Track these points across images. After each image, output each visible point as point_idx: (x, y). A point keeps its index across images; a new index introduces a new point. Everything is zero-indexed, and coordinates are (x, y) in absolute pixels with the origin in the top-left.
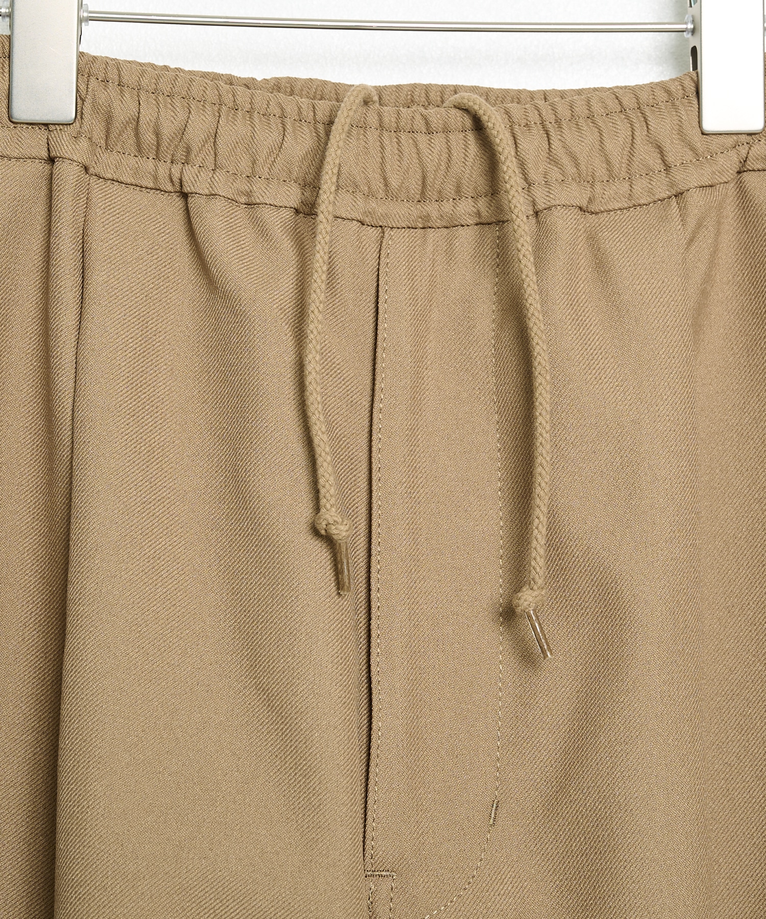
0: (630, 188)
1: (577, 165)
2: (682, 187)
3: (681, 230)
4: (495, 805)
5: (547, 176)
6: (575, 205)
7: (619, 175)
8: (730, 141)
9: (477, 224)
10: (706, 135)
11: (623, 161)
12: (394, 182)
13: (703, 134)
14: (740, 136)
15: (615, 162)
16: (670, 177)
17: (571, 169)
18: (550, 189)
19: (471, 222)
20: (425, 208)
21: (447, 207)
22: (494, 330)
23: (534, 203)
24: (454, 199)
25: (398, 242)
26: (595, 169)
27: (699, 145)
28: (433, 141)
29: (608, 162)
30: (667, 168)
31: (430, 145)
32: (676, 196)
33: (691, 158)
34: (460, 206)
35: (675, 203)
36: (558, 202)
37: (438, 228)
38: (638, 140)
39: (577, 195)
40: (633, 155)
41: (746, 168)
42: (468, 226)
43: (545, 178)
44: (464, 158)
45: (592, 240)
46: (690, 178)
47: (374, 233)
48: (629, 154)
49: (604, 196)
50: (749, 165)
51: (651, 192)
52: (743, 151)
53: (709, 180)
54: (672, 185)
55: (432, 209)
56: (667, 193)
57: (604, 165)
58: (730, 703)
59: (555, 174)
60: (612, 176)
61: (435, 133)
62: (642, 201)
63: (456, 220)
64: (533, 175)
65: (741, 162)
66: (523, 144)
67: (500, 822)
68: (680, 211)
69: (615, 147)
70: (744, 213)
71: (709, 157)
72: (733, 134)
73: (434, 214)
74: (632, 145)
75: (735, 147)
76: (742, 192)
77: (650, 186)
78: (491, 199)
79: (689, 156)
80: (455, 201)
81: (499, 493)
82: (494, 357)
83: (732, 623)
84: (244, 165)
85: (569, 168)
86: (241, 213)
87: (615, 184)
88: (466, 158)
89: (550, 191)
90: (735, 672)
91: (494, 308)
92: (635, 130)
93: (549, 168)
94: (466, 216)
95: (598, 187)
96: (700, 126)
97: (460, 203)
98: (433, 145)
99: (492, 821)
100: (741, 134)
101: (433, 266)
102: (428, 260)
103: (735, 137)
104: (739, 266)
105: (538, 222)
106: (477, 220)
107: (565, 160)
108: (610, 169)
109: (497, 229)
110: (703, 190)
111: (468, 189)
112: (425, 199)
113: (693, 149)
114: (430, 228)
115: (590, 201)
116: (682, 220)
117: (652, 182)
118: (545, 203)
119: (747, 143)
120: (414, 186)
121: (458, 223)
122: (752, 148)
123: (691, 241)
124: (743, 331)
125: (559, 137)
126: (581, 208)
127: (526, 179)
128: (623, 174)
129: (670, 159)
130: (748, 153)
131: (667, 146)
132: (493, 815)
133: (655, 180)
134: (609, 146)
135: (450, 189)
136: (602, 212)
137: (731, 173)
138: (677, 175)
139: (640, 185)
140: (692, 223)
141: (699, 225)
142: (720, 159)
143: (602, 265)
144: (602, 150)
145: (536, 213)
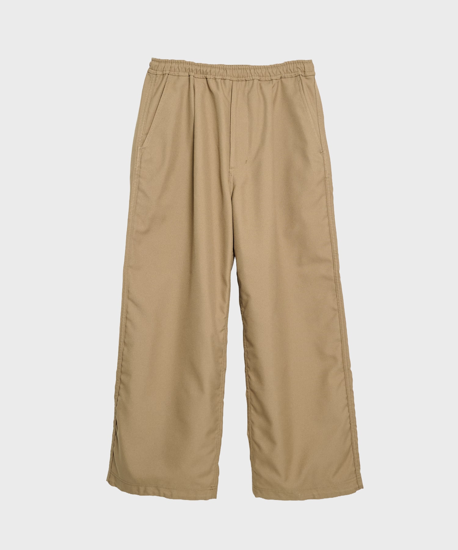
0: (265, 78)
1: (258, 74)
2: (272, 79)
6: (258, 79)
9: (245, 81)
12: (234, 75)
15: (264, 74)
17: (257, 74)
21: (241, 78)
22: (247, 95)
23: (253, 78)
25: (235, 83)
26: (261, 75)
30: (271, 76)
35: (271, 81)
36: (256, 79)
37: (240, 81)
38: (267, 72)
40: (266, 74)
45: (260, 84)
46: (274, 78)
47: (232, 82)
50: (282, 77)
51: (268, 79)
54: (271, 78)
55: (239, 79)
59: (255, 75)
64: (252, 75)
66: (251, 71)
67: (247, 163)
69: (263, 72)
70: (282, 84)
71: (276, 75)
73: (240, 79)
75: (280, 74)
76: (281, 81)
78: (247, 78)
79: (274, 75)
82: (247, 98)
84: (214, 74)
88: (244, 72)
89: (255, 77)
91: (247, 92)
92: (266, 70)
95: (261, 78)
101: (239, 86)
104: (281, 92)
108: (263, 76)
109: (248, 81)
110: (275, 80)
112: (238, 77)
113: (274, 74)
115: (260, 79)
120: (237, 75)
121: (243, 81)
122: (282, 75)
123: (273, 86)
125: (256, 71)
128: (265, 76)
129: (271, 75)
131: (270, 73)
136: (262, 81)
137: (279, 78)
138: (272, 77)
139: (267, 78)
140: (273, 84)
141: (274, 85)
142: (278, 76)
143: (261, 88)
144: (262, 73)
145: (253, 80)
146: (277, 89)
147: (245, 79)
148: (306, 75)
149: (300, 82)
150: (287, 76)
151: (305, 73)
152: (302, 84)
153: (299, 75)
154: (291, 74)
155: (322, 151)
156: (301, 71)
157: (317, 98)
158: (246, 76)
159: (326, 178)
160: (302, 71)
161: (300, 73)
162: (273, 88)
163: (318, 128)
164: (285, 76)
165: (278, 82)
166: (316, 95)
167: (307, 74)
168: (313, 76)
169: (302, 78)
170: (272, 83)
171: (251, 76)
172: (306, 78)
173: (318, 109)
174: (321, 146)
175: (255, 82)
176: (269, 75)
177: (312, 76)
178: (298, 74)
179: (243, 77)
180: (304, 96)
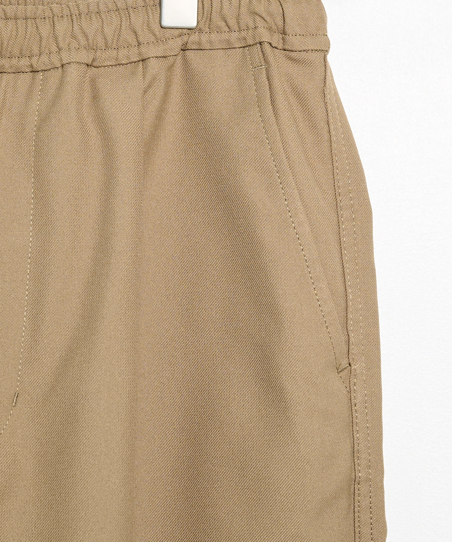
0: (117, 54)
1: (87, 40)
2: (145, 57)
3: (142, 80)
4: (16, 395)
5: (70, 46)
6: (84, 63)
7: (111, 46)
8: (177, 32)
9: (31, 72)
10: (164, 28)
11: (115, 38)
13: (162, 27)
14: (183, 30)
15: (109, 39)
16: (139, 50)
17: (83, 42)
18: (71, 52)
19: (28, 71)
20: (2, 61)
21: (14, 61)
22: (35, 131)
23: (61, 60)
24: (19, 57)
26: (98, 42)
27: (158, 33)
28: (8, 23)
29: (105, 39)
30: (139, 44)
31: (6, 25)
32: (142, 61)
33: (153, 40)
34: (22, 61)
35: (141, 65)
36: (74, 60)
37: (9, 73)
38: (123, 28)
39: (85, 57)
40: (120, 36)
41: (187, 48)
42: (27, 73)
43: (69, 46)
44: (25, 34)
45: (93, 81)
46: (151, 51)
48: (118, 35)
49: (102, 58)
50: (188, 46)
51: (128, 57)
52: (185, 38)
53: (162, 54)
54: (140, 54)
55: (6, 62)
56: (137, 58)
57: (103, 40)
58: (165, 349)
59: (74, 44)
60: (107, 47)
61: (9, 19)
62: (123, 62)
63: (19, 69)
64: (61, 45)
65: (184, 44)
66: (57, 27)
67: (18, 404)
68: (143, 69)
69: (109, 31)
70: (186, 74)
71: (165, 40)
72: (179, 28)
73: (7, 65)
74: (120, 30)
75: (181, 36)
76: (186, 63)
77: (128, 54)
78: (38, 58)
79: (153, 39)
80: (19, 58)
81: (31, 222)
82: (34, 146)
83: (168, 304)
85: (82, 41)
87: (109, 52)
88: (27, 34)
89: (71, 54)
90: (169, 331)
91: (36, 119)
92: (122, 21)
93: (72, 41)
94: (24, 67)
95: (99, 53)
96: (160, 23)
97: (21, 59)
98: (8, 25)
99: (14, 404)
100: (184, 29)
101: (5, 94)
102: (2, 90)
103: (180, 30)
105: (63, 71)
106: (30, 69)
107: (80, 37)
108: (106, 44)
109: (41, 74)
110: (158, 59)
111: (26, 52)
112: (2, 56)
113: (154, 35)
114: (5, 73)
115: (94, 60)
116: (143, 75)
117: (129, 52)
118: (67, 60)
119: (188, 34)
121: (20, 71)
122: (190, 37)
123: (149, 86)
125: (79, 23)
126: (88, 65)
127: (58, 47)
128: (114, 46)
129: (141, 39)
130: (188, 40)
131: (139, 32)
132: (15, 401)
133: (131, 51)
134: (106, 30)
135: (16, 52)
136: (100, 67)
137: (177, 50)
138: (144, 49)
139: (123, 53)
140: (149, 77)
141: (154, 79)
142: (171, 42)
143: (95, 97)
144: (103, 32)
145: (63, 66)
146: (166, 94)
147: (32, 66)
148: (287, 47)
149: (264, 72)
150: (211, 42)
151: (283, 39)
152: (268, 79)
153: (260, 43)
154: (225, 36)
155: (345, 363)
156: (270, 29)
157: (334, 139)
158: (36, 51)
159: (355, 481)
160: (274, 27)
161: (266, 37)
162: (145, 92)
163: (337, 260)
164: (199, 43)
165: (170, 68)
166: (332, 127)
167: (295, 42)
168: (320, 55)
169: (271, 59)
170: (144, 76)
171: (54, 48)
172: (291, 59)
173: (340, 184)
174: (344, 338)
175: (68, 79)
176: (131, 39)
177: (315, 54)
178: (254, 38)
179: (21, 56)
180: (275, 127)
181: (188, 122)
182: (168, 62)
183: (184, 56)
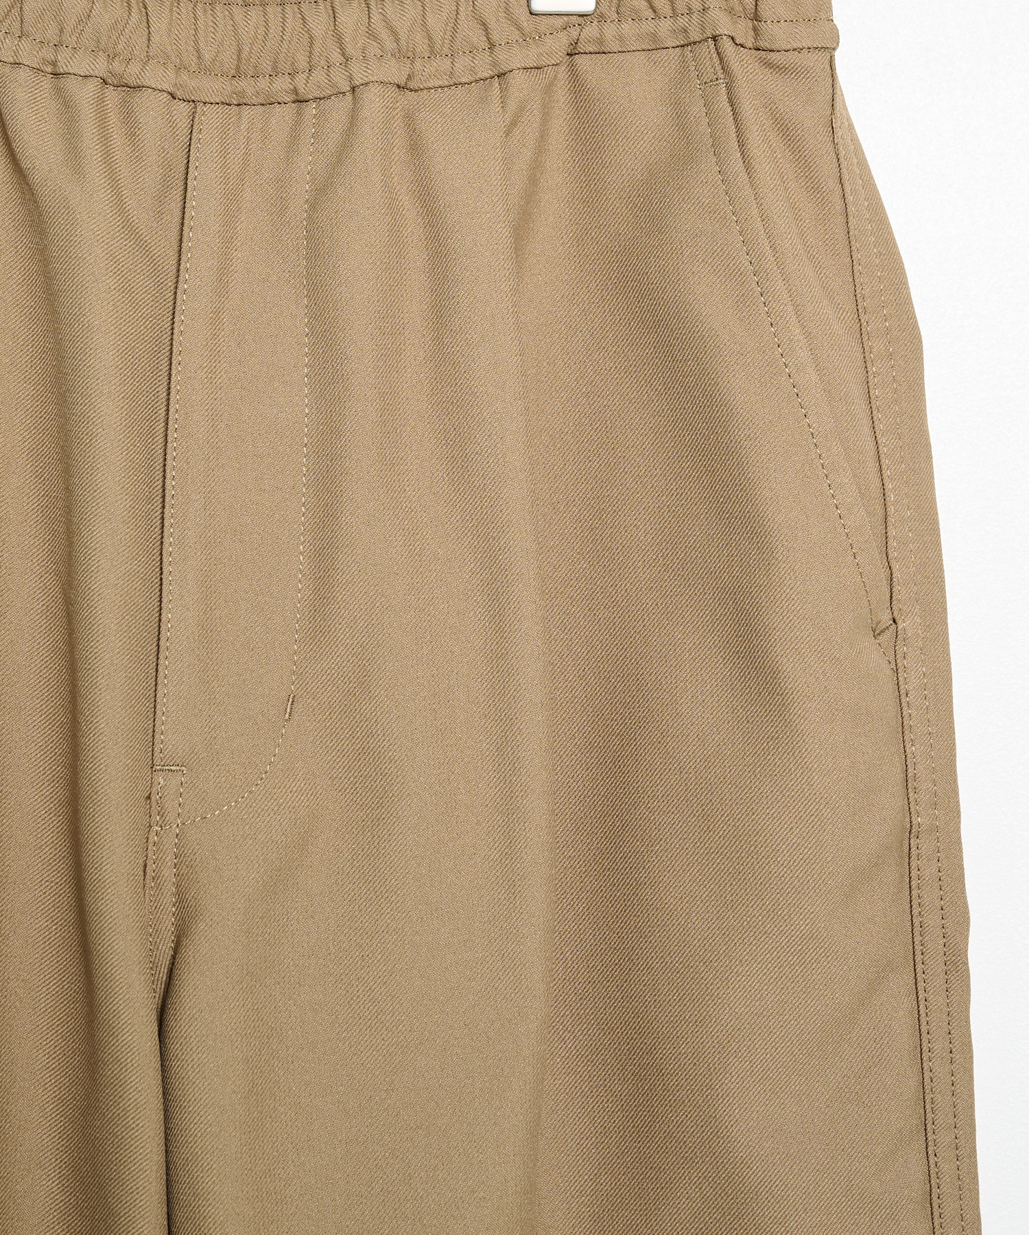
0: (452, 65)
1: (397, 40)
2: (505, 68)
3: (500, 112)
4: (291, 699)
5: (365, 51)
6: (393, 82)
7: (441, 51)
8: (559, 22)
9: (294, 102)
10: (536, 15)
11: (446, 37)
12: (207, 56)
13: (531, 13)
14: (571, 17)
15: (438, 38)
16: (494, 56)
17: (390, 44)
18: (368, 64)
19: (288, 100)
20: (240, 83)
21: (263, 83)
22: (306, 211)
23: (351, 78)
24: (270, 76)
25: (210, 118)
26: (416, 45)
27: (525, 24)
28: (249, 13)
29: (430, 38)
30: (492, 46)
31: (246, 17)
32: (498, 76)
33: (518, 38)
34: (276, 82)
35: (497, 84)
36: (375, 78)
37: (254, 105)
38: (462, 16)
39: (395, 71)
40: (456, 32)
41: (577, 50)
42: (285, 103)
43: (363, 53)
44: (282, 32)
45: (409, 118)
46: (514, 58)
47: (184, 108)
48: (453, 30)
49: (424, 73)
50: (580, 48)
51: (473, 70)
52: (574, 33)
53: (535, 62)
54: (495, 64)
55: (245, 85)
56: (490, 72)
57: (426, 41)
59: (374, 49)
60: (433, 53)
61: (252, 5)
62: (463, 80)
63: (273, 97)
64: (350, 50)
65: (572, 44)
66: (342, 18)
67: (295, 716)
68: (501, 92)
69: (435, 23)
70: (576, 98)
71: (537, 38)
72: (563, 15)
73: (250, 91)
74: (456, 21)
75: (566, 28)
76: (575, 78)
77: (473, 65)
78: (308, 75)
79: (516, 35)
80: (271, 78)
81: (306, 379)
82: (306, 239)
84: (52, 33)
85: (388, 43)
86: (47, 83)
87: (437, 61)
88: (284, 32)
89: (368, 67)
91: (307, 188)
92: (459, 5)
93: (368, 43)
94: (282, 93)
95: (418, 64)
96: (529, 6)
97: (276, 80)
98: (249, 17)
99: (287, 715)
100: (572, 15)
101: (247, 144)
102: (242, 138)
103: (565, 18)
104: (569, 153)
105: (354, 98)
106: (293, 97)
107: (384, 35)
108: (431, 47)
109: (314, 106)
110: (527, 71)
111: (285, 65)
112: (240, 74)
113: (519, 28)
114: (245, 105)
115: (409, 77)
116: (502, 102)
117: (474, 61)
118: (362, 79)
119: (579, 25)
120: (228, 59)
121: (274, 100)
122: (583, 30)
123: (514, 124)
124: (573, 220)
125: (380, 10)
126: (399, 87)
127: (343, 55)
128: (446, 50)
129: (495, 37)
130: (580, 35)
131: (492, 24)
132: (288, 710)
133: (477, 58)
134: (431, 21)
135: (266, 66)
136: (421, 89)
137: (560, 56)
138: (501, 55)
139: (462, 63)
140: (512, 106)
141: (521, 108)
142: (549, 40)
143: (416, 147)
144: (424, 24)
145: (353, 89)
146: (543, 136)
147: (295, 91)
148: (762, 44)
149: (723, 90)
150: (621, 39)
151: (755, 29)
152: (732, 103)
153: (714, 38)
154: (648, 27)
155: (886, 618)
156: (731, 11)
157: (851, 209)
158: (302, 63)
159: (910, 831)
160: (738, 8)
161: (724, 26)
162: (508, 133)
163: (867, 430)
164: (601, 41)
165: (549, 89)
166: (848, 188)
167: (776, 34)
168: (823, 57)
169: (735, 66)
170: (504, 104)
171: (336, 57)
172: (769, 65)
173: (867, 292)
174: (884, 573)
175: (365, 113)
176: (479, 39)
177: (815, 56)
178: (703, 29)
179: (275, 73)
180: (748, 191)
181: (581, 187)
182: (545, 77)
183: (572, 65)
